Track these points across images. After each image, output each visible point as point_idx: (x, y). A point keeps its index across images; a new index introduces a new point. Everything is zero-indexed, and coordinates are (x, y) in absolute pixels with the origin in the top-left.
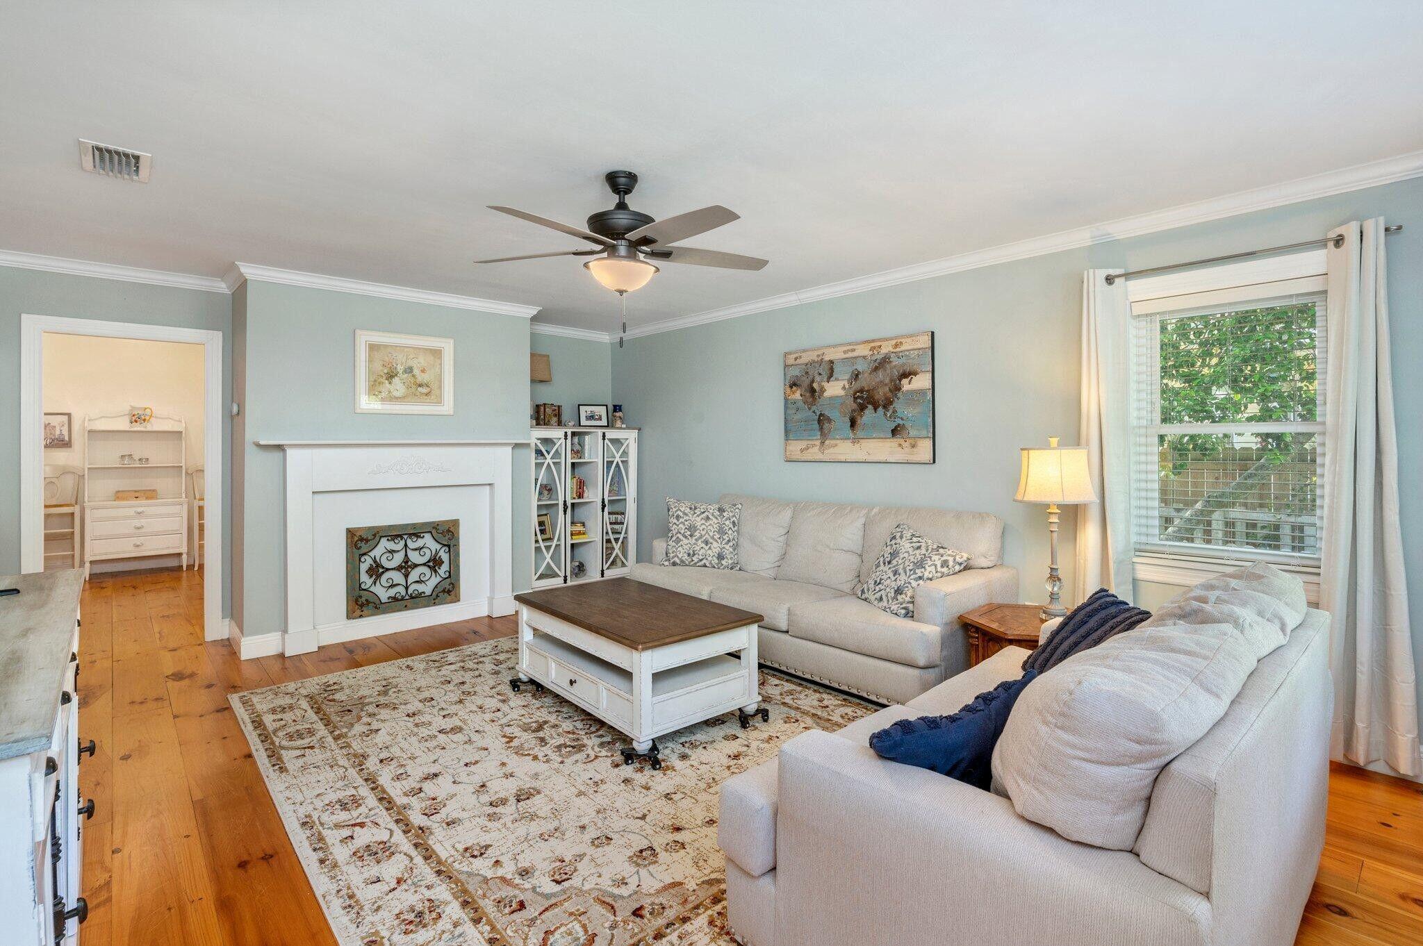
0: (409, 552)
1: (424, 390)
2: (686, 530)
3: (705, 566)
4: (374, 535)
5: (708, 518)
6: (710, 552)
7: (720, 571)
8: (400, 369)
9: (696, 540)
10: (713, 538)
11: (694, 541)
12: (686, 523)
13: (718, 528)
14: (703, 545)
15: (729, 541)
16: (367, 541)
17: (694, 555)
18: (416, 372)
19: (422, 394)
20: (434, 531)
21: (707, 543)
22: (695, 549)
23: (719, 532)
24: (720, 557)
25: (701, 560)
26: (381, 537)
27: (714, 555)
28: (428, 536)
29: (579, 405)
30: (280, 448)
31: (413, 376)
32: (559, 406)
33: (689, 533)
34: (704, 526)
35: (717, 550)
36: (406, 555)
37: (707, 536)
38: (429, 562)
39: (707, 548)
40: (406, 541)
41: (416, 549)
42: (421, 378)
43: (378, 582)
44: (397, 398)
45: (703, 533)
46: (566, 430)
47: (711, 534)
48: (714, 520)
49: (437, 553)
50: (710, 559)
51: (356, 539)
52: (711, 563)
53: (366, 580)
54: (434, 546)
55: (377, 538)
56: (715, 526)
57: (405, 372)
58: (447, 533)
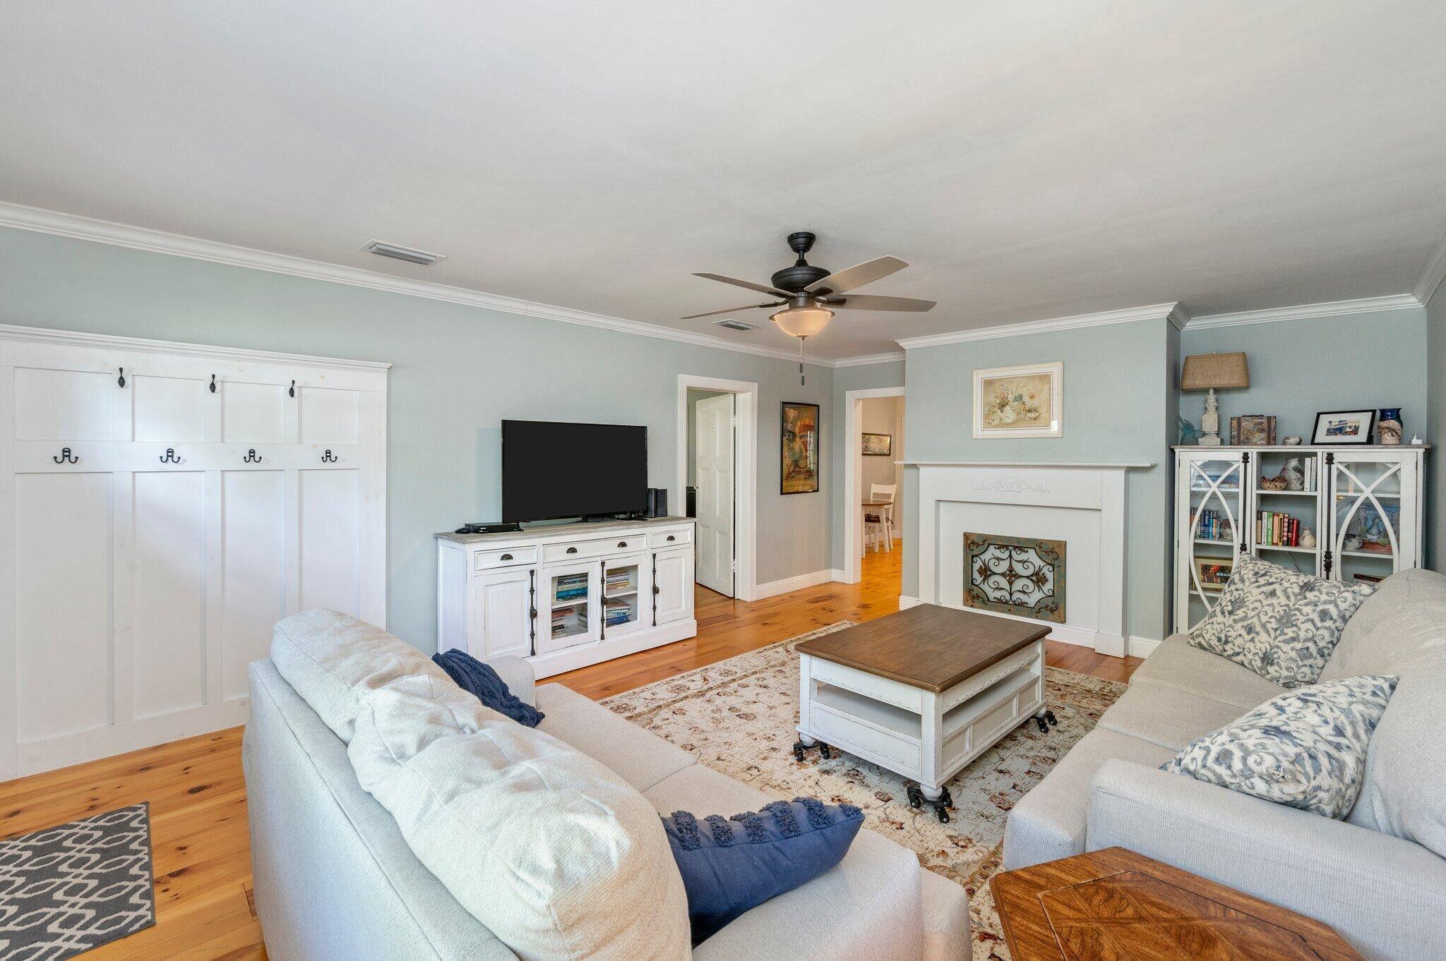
0: (1013, 562)
1: (1033, 415)
2: (1229, 603)
3: (1243, 664)
4: (984, 541)
5: (1273, 593)
6: (1250, 645)
7: (1263, 681)
8: (1011, 397)
9: (1235, 621)
10: (1264, 626)
11: (1231, 622)
12: (1235, 593)
13: (1282, 613)
14: (1244, 633)
15: (1293, 639)
16: (978, 545)
17: (1227, 642)
18: (1026, 399)
19: (1031, 418)
20: (1037, 548)
21: (1250, 630)
22: (1229, 634)
23: (1279, 620)
24: (1267, 659)
25: (1238, 654)
26: (990, 544)
27: (1257, 654)
28: (1032, 552)
29: (1319, 414)
30: (915, 466)
31: (1023, 403)
32: (1269, 418)
33: (1230, 608)
34: (1258, 605)
35: (1264, 647)
36: (1011, 565)
37: (1255, 620)
38: (1032, 575)
39: (1248, 638)
40: (1010, 552)
41: (1020, 561)
42: (1029, 403)
43: (986, 582)
44: (1008, 424)
45: (1251, 614)
46: (1246, 451)
47: (1264, 619)
48: (1283, 600)
49: (1040, 569)
50: (1250, 656)
51: (969, 542)
52: (1250, 663)
53: (978, 578)
54: (1038, 562)
55: (986, 545)
56: (1277, 608)
57: (1015, 400)
58: (1054, 553)
